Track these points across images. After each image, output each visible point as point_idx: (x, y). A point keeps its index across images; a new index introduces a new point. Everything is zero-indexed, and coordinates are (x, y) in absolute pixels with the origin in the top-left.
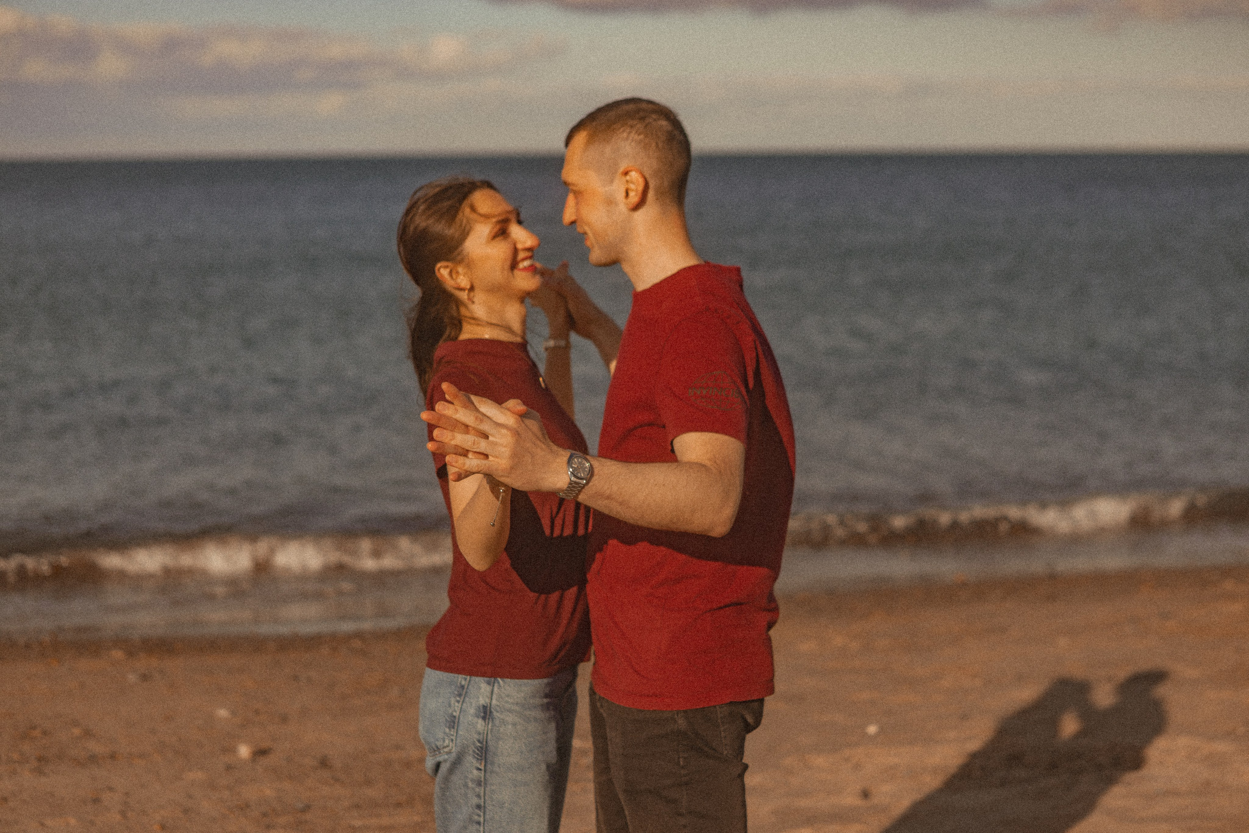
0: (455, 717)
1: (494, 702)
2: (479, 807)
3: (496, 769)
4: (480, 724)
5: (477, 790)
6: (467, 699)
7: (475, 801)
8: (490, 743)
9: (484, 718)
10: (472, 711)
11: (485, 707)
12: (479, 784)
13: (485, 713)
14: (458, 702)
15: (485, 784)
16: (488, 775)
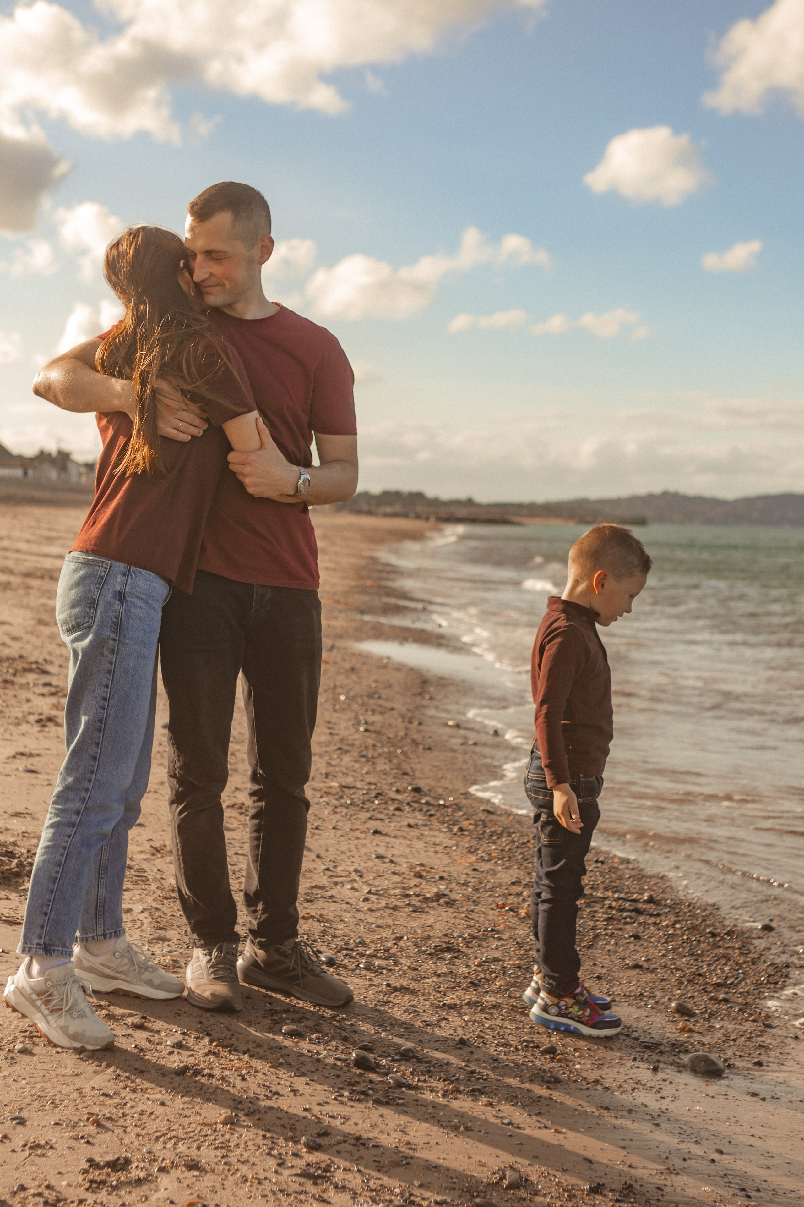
0: (95, 600)
1: (127, 589)
2: (109, 672)
3: (127, 641)
4: (117, 605)
5: (110, 656)
6: (105, 586)
7: (108, 666)
8: (123, 619)
9: (120, 600)
10: (110, 595)
11: (120, 593)
12: (113, 652)
13: (120, 596)
14: (98, 588)
15: (118, 653)
16: (120, 645)
